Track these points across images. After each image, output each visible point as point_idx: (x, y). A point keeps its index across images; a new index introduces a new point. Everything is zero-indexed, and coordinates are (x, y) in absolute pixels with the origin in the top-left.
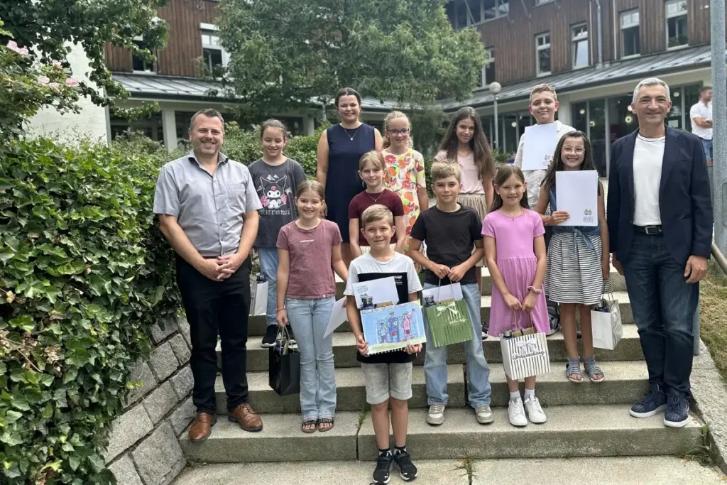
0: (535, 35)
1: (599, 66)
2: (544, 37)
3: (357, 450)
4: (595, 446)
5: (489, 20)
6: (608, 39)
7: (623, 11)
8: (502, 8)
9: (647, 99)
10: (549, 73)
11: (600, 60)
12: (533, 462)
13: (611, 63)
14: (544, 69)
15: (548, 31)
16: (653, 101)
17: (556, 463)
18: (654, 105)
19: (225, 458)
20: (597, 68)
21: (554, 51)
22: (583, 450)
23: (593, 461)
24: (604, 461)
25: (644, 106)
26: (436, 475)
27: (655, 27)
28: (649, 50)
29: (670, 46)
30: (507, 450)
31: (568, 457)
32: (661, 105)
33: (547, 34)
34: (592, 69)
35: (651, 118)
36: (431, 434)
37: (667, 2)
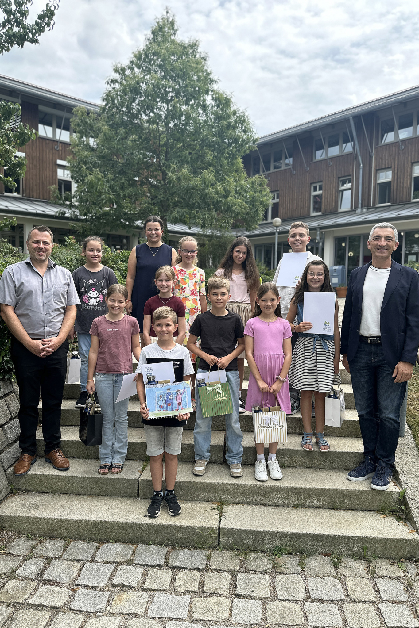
0: (311, 184)
1: (359, 210)
2: (318, 185)
3: (138, 490)
4: (318, 500)
5: (276, 170)
6: (367, 190)
7: (379, 170)
8: (287, 161)
9: (378, 238)
10: (320, 213)
11: (360, 205)
12: (269, 509)
13: (368, 209)
14: (317, 209)
15: (321, 181)
16: (383, 239)
17: (286, 510)
18: (383, 242)
19: (39, 489)
20: (357, 211)
21: (325, 197)
22: (308, 502)
23: (315, 511)
24: (323, 511)
25: (376, 243)
26: (195, 513)
27: (403, 183)
28: (398, 201)
29: (414, 198)
30: (250, 498)
31: (296, 506)
32: (389, 243)
33: (320, 184)
34: (353, 212)
35: (380, 252)
36: (194, 482)
37: (414, 164)
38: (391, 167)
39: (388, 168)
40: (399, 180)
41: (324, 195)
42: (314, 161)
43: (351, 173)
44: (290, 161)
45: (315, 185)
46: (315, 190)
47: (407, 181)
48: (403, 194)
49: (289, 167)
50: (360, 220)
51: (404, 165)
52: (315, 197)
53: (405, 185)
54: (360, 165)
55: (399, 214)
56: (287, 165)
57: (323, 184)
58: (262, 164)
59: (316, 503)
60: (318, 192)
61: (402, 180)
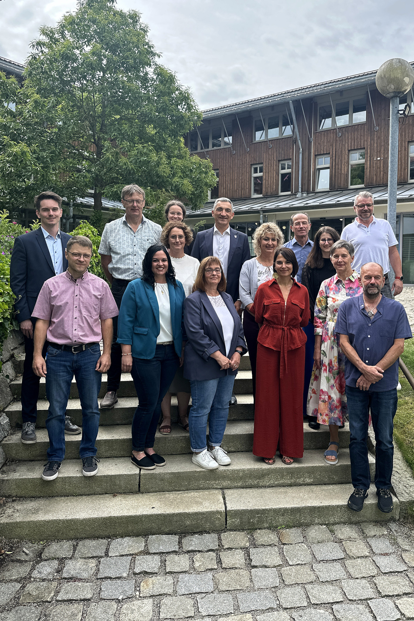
0: (252, 165)
1: (299, 195)
2: (258, 166)
3: (139, 485)
4: (310, 477)
5: (215, 148)
6: (307, 174)
7: (318, 155)
8: (226, 139)
10: (261, 196)
11: (300, 190)
13: (308, 193)
15: (262, 163)
21: (265, 179)
22: (300, 481)
23: (308, 488)
24: (314, 488)
26: (200, 500)
27: (341, 169)
28: (336, 187)
29: (351, 185)
30: (250, 482)
31: (290, 485)
33: (261, 166)
34: (294, 196)
37: (351, 152)
38: (329, 153)
39: (326, 154)
40: (337, 166)
41: (264, 177)
42: (254, 142)
43: (291, 157)
44: (229, 139)
45: (255, 166)
46: (256, 172)
47: (345, 167)
48: (341, 180)
49: (229, 146)
50: (302, 205)
51: (341, 151)
52: (256, 178)
53: (343, 172)
54: (300, 149)
55: (339, 201)
56: (226, 144)
57: (264, 165)
58: (200, 141)
59: (308, 480)
60: (259, 174)
61: (340, 166)
